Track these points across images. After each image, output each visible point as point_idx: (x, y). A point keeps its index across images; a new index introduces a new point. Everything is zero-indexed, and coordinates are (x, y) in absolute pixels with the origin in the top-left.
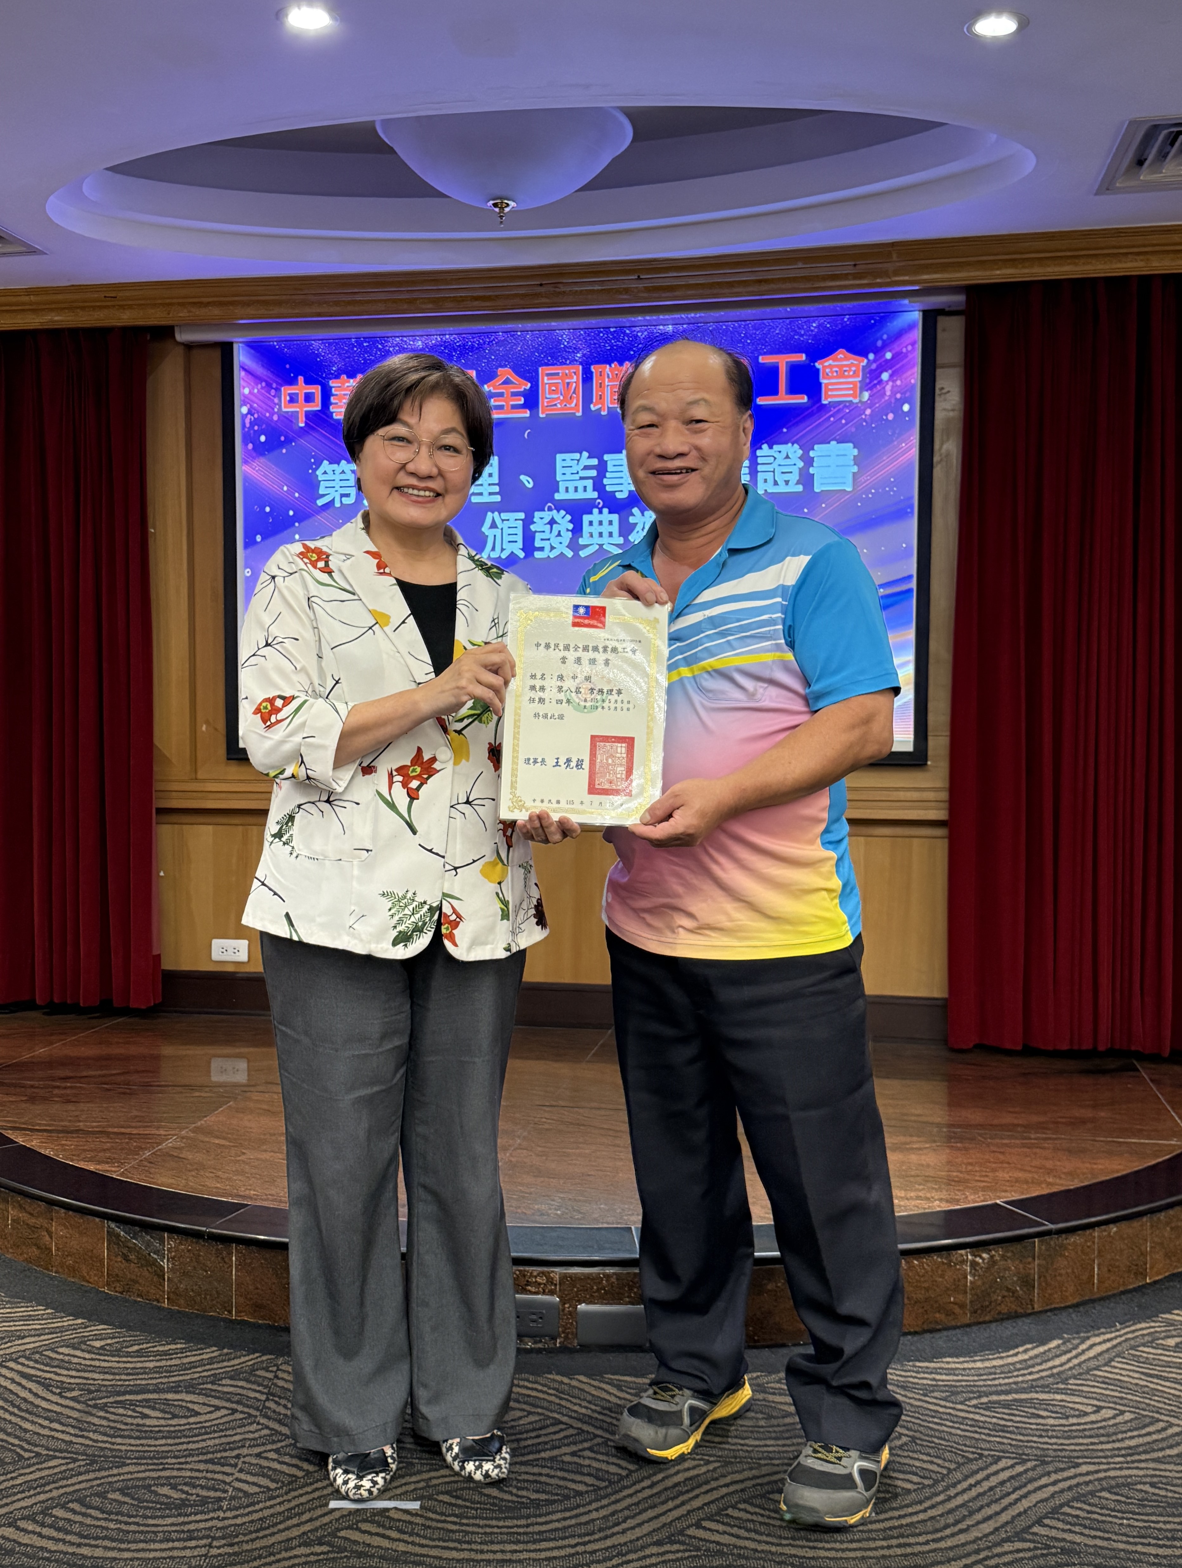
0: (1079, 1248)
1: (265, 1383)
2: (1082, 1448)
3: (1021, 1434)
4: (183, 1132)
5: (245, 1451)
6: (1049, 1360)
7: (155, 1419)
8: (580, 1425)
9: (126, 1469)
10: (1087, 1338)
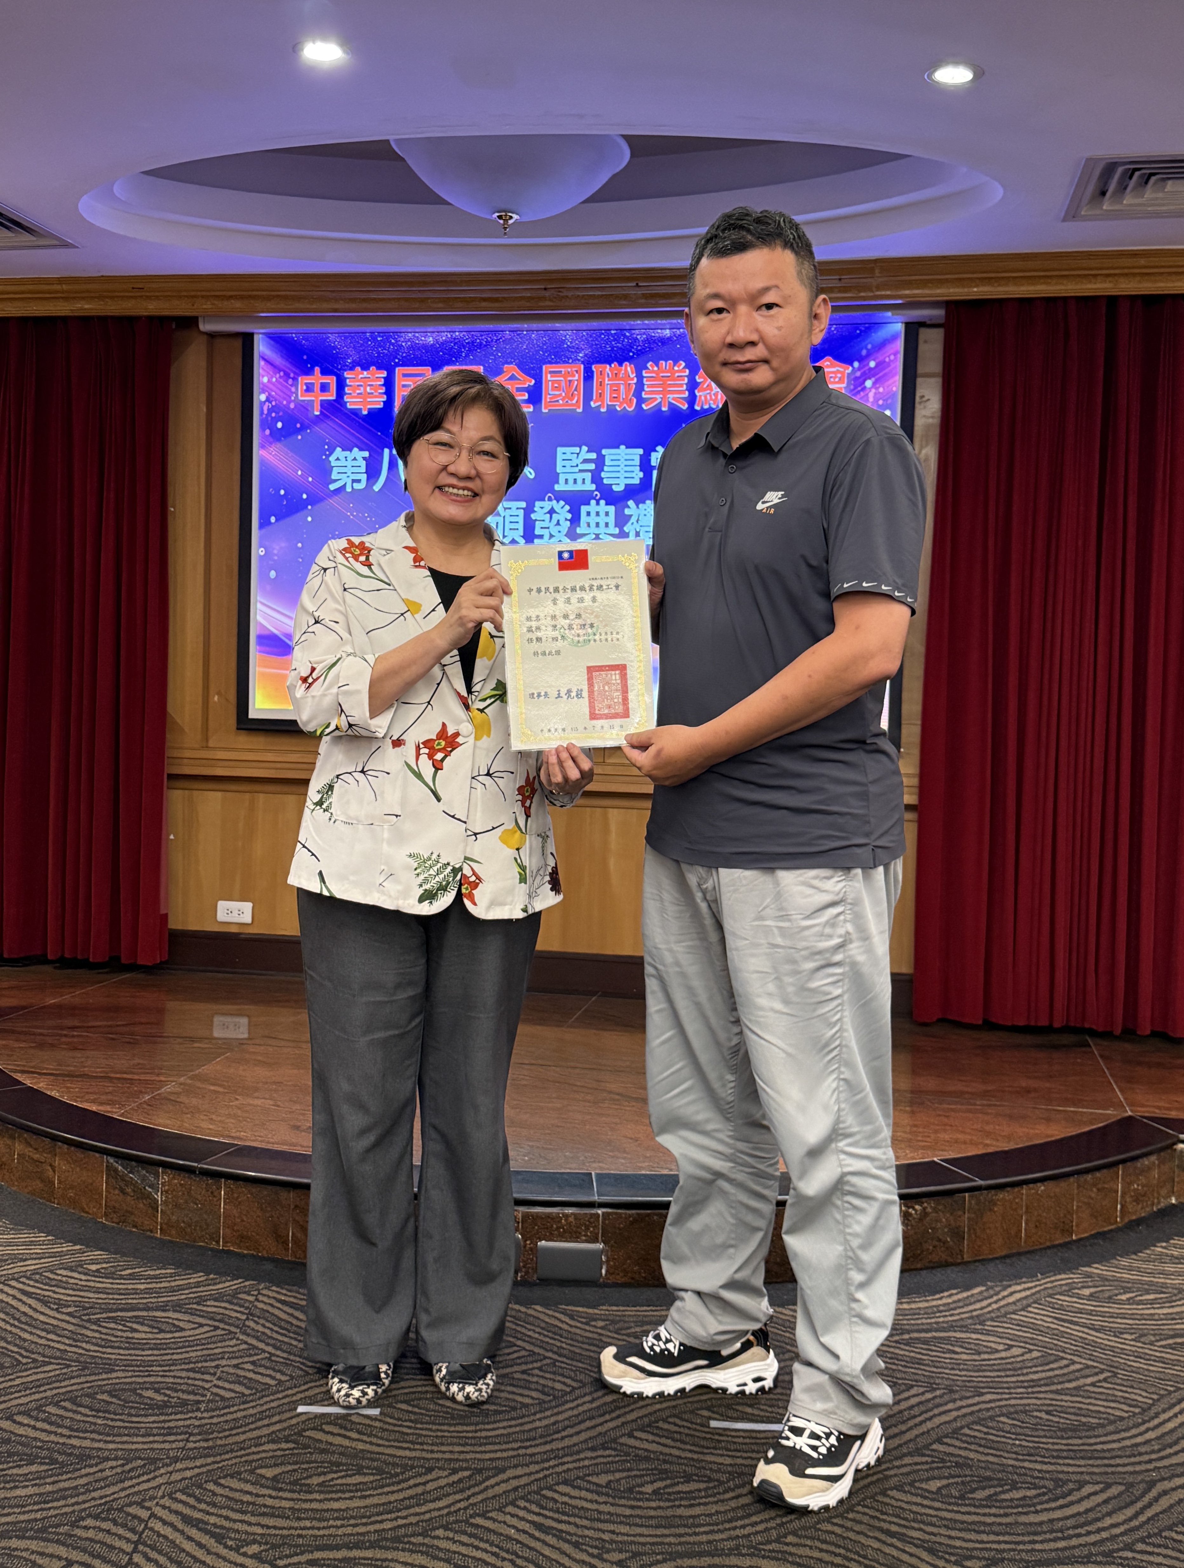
0: (1007, 1204)
1: (247, 1305)
2: (988, 1379)
3: (934, 1366)
4: (182, 1079)
5: (224, 1362)
8: (531, 1348)
9: (114, 1375)
10: (1010, 1286)
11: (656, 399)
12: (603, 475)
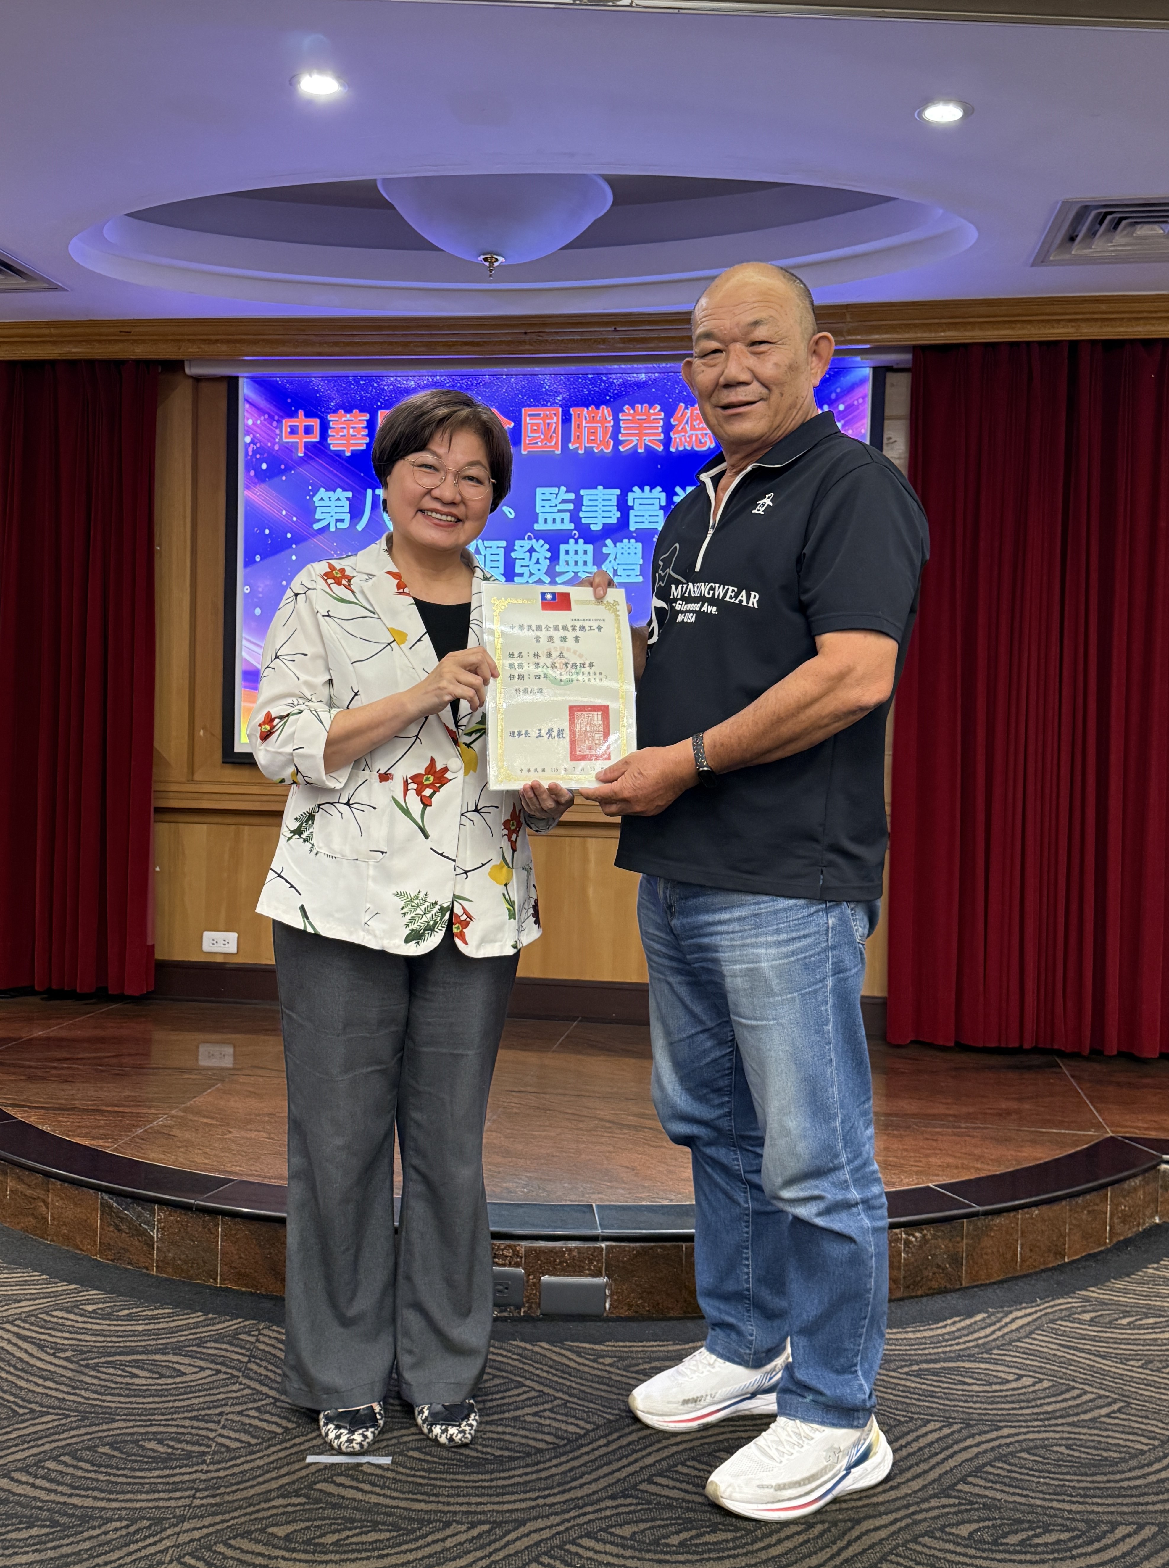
0: (1004, 1229)
1: (247, 1346)
2: (1004, 1412)
3: (948, 1399)
4: (174, 1112)
5: (227, 1409)
6: (975, 1332)
7: (143, 1379)
8: (541, 1388)
9: (115, 1425)
10: (1011, 1312)
11: (632, 441)
12: (581, 514)
